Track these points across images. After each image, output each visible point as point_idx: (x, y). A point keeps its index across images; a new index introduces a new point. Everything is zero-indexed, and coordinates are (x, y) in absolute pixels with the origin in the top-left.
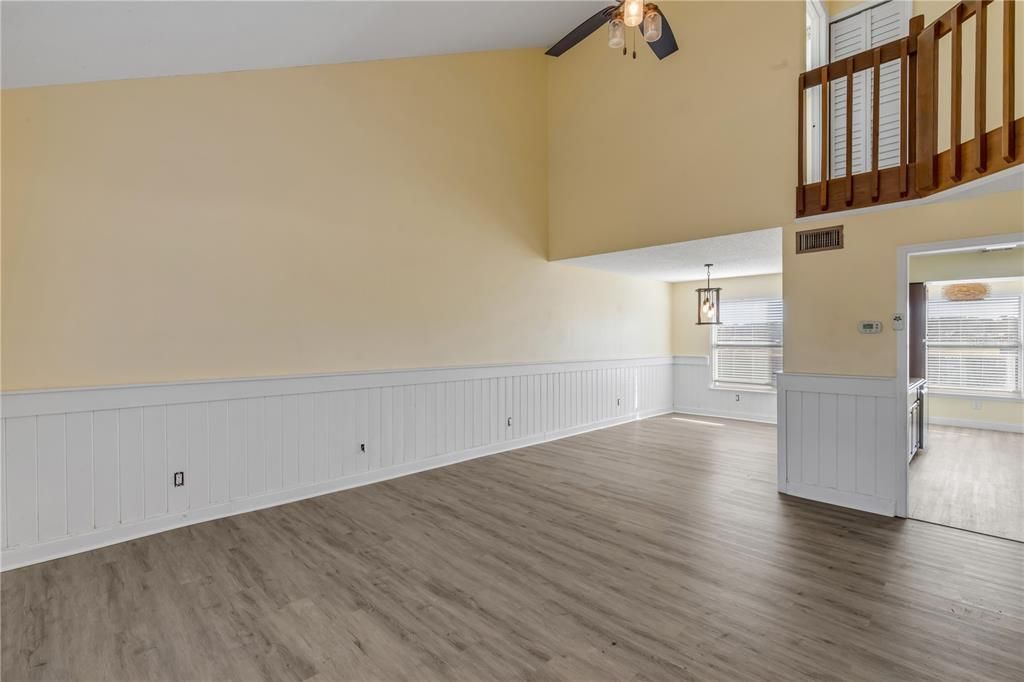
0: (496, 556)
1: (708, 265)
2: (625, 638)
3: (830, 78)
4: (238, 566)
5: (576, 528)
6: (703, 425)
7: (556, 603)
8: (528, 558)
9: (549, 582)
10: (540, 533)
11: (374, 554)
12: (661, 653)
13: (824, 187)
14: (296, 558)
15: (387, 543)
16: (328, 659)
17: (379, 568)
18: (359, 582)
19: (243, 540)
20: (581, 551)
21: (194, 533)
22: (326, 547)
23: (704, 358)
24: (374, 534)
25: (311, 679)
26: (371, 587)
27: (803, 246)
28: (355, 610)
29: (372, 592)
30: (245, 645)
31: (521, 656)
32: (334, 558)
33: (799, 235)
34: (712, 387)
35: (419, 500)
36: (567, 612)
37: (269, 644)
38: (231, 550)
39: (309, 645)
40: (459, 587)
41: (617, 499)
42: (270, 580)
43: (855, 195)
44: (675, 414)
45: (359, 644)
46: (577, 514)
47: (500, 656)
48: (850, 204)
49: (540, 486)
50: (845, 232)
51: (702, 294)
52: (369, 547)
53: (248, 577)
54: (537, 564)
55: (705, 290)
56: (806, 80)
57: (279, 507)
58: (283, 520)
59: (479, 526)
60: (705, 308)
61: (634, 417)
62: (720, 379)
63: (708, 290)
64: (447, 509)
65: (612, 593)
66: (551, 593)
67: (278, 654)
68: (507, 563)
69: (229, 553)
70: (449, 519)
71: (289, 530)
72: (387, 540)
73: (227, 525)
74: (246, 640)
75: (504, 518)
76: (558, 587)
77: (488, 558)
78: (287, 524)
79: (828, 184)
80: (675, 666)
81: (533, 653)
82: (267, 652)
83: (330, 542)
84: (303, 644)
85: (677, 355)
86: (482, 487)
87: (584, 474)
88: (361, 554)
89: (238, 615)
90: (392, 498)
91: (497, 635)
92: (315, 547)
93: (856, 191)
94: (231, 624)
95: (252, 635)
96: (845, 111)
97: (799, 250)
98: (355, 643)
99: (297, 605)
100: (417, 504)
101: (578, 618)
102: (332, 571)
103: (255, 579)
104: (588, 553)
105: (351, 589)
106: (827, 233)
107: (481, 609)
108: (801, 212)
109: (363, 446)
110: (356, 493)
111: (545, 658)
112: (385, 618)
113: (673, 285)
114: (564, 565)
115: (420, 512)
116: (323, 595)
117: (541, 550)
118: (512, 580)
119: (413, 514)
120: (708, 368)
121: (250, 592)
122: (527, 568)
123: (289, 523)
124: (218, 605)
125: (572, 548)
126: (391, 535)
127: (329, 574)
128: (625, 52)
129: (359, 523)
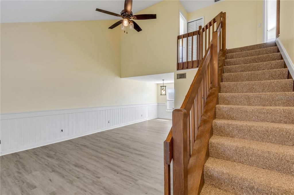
0: (95, 157)
1: (163, 80)
2: (120, 172)
3: (183, 38)
4: (17, 165)
5: (119, 148)
6: (164, 121)
7: (107, 166)
9: (107, 161)
10: (109, 150)
11: (61, 159)
12: (128, 174)
13: (182, 63)
14: (37, 161)
15: (66, 156)
16: (40, 184)
17: (61, 162)
18: (54, 166)
19: (21, 158)
20: (118, 153)
21: (4, 157)
22: (46, 158)
23: (165, 103)
24: (62, 154)
25: (35, 189)
26: (58, 167)
27: (178, 77)
28: (51, 172)
29: (57, 168)
30: (16, 184)
31: (93, 178)
32: (48, 160)
33: (177, 75)
34: (167, 111)
35: (78, 144)
36: (109, 167)
37: (24, 183)
38: (16, 161)
39: (36, 182)
40: (82, 164)
41: (133, 141)
42: (27, 168)
43: (188, 66)
44: (158, 118)
45: (50, 180)
46: (121, 145)
47: (88, 179)
48: (187, 68)
49: (114, 139)
50: (187, 74)
51: (162, 87)
52: (59, 157)
53: (20, 167)
55: (162, 86)
56: (179, 38)
57: (34, 149)
58: (35, 152)
59: (93, 150)
60: (162, 91)
61: (146, 119)
62: (169, 109)
63: (163, 86)
64: (85, 146)
65: (122, 162)
66: (107, 164)
67: (26, 185)
68: (97, 158)
69: (15, 162)
70: (85, 148)
71: (36, 154)
72: (65, 155)
73: (16, 155)
74: (17, 183)
75: (101, 147)
76: (109, 162)
77: (93, 157)
78: (36, 153)
79: (183, 63)
80: (130, 176)
81: (97, 177)
82: (23, 185)
83: (48, 157)
84: (34, 182)
85: (159, 103)
86: (97, 140)
87: (127, 135)
88: (57, 159)
89: (15, 177)
90: (70, 144)
91: (89, 174)
92: (43, 158)
93: (189, 65)
94: (13, 179)
95: (19, 181)
96: (191, 44)
97: (177, 78)
98: (49, 180)
99: (34, 173)
100: (77, 145)
101: (111, 169)
102: (47, 164)
103: (22, 168)
104: (120, 154)
105: (51, 168)
106: (183, 75)
107: (87, 169)
108: (178, 69)
109: (62, 130)
110: (60, 144)
111: (99, 178)
112: (59, 173)
113: (158, 84)
114: (112, 157)
115: (77, 147)
116: (43, 170)
117: (108, 154)
118: (98, 162)
119: (75, 148)
120: (166, 106)
121: (21, 171)
122: (102, 158)
123: (36, 152)
124: (10, 175)
125: (116, 153)
126: (67, 153)
127: (46, 165)
128: (125, 32)
129: (58, 151)
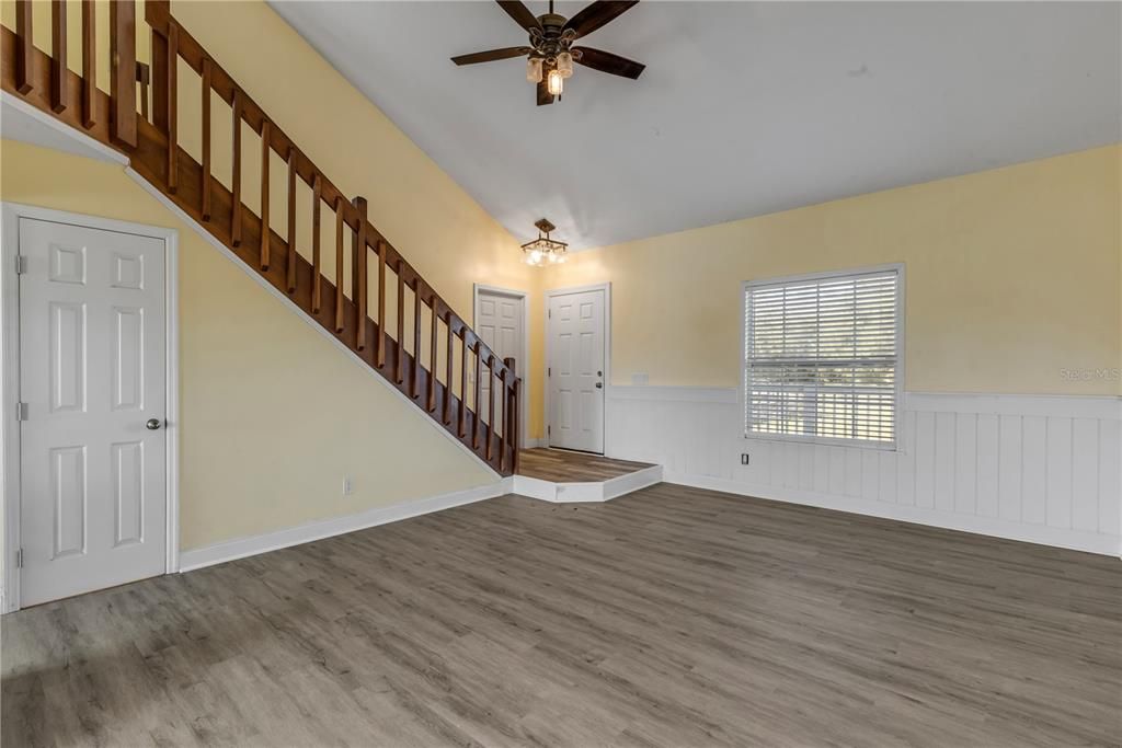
8: (654, 591)
9: (626, 573)
10: (654, 624)
54: (642, 586)
114: (613, 586)
117: (644, 600)
122: (651, 582)
